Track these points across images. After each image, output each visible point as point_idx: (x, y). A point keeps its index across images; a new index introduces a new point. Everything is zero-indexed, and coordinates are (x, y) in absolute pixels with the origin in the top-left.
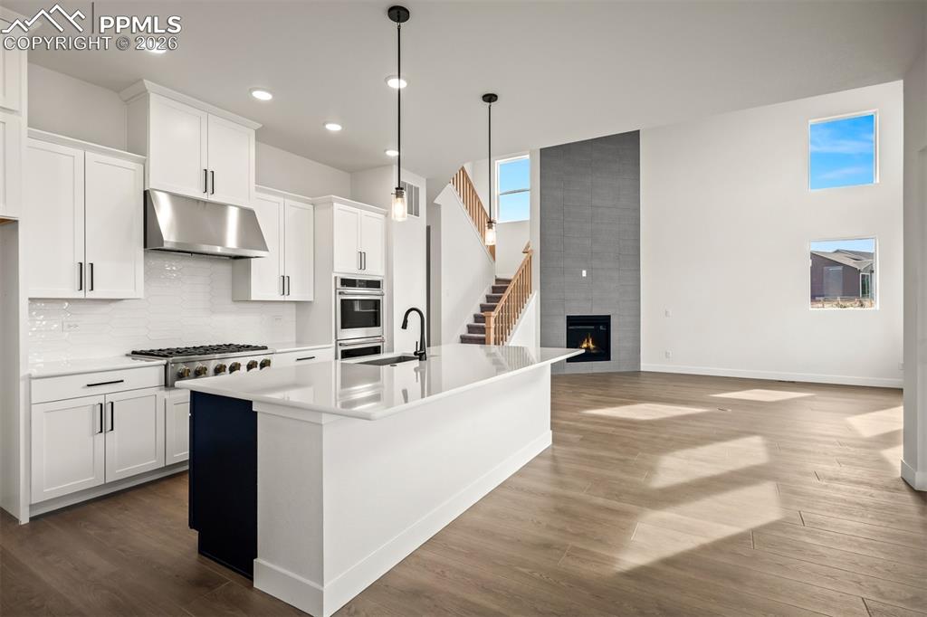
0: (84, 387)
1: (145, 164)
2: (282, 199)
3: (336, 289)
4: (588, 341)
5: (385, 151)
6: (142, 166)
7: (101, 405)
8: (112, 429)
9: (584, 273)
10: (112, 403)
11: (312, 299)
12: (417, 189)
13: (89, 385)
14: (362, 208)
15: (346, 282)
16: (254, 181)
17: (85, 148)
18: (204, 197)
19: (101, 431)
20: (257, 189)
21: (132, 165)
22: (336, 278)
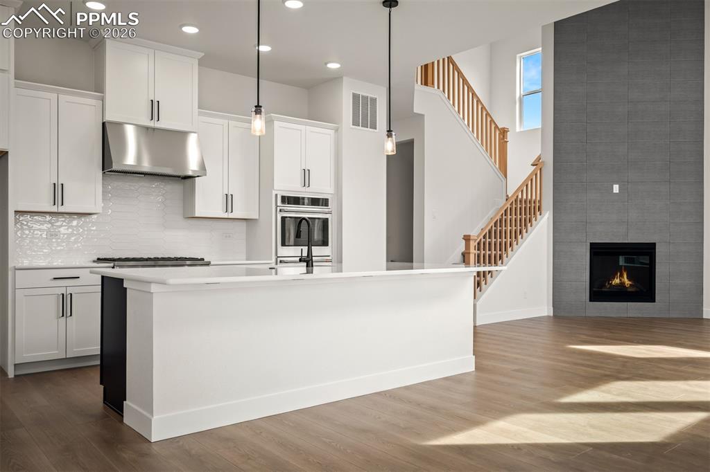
0: (51, 280)
1: (103, 100)
2: (227, 121)
3: (277, 206)
4: (621, 276)
5: (326, 64)
6: (101, 102)
7: (63, 294)
8: (71, 315)
9: (616, 189)
10: (71, 294)
11: (258, 218)
12: (374, 101)
13: (55, 279)
14: (306, 124)
15: (286, 200)
16: (197, 107)
17: (58, 92)
18: (151, 124)
19: (63, 316)
20: (200, 114)
21: (93, 102)
22: (276, 195)
